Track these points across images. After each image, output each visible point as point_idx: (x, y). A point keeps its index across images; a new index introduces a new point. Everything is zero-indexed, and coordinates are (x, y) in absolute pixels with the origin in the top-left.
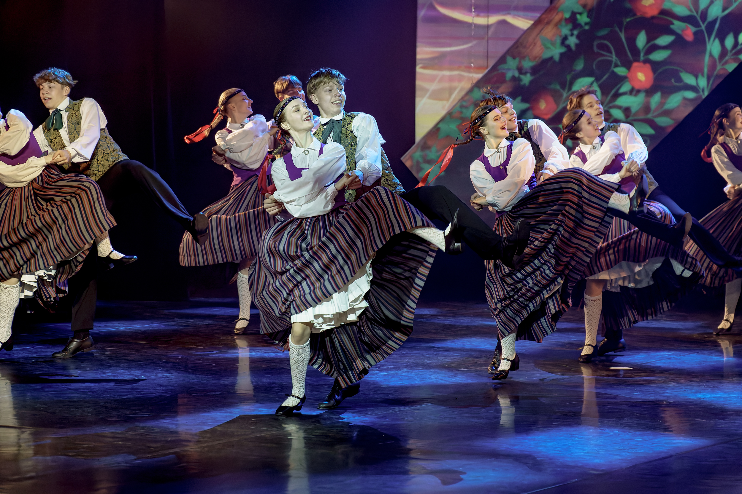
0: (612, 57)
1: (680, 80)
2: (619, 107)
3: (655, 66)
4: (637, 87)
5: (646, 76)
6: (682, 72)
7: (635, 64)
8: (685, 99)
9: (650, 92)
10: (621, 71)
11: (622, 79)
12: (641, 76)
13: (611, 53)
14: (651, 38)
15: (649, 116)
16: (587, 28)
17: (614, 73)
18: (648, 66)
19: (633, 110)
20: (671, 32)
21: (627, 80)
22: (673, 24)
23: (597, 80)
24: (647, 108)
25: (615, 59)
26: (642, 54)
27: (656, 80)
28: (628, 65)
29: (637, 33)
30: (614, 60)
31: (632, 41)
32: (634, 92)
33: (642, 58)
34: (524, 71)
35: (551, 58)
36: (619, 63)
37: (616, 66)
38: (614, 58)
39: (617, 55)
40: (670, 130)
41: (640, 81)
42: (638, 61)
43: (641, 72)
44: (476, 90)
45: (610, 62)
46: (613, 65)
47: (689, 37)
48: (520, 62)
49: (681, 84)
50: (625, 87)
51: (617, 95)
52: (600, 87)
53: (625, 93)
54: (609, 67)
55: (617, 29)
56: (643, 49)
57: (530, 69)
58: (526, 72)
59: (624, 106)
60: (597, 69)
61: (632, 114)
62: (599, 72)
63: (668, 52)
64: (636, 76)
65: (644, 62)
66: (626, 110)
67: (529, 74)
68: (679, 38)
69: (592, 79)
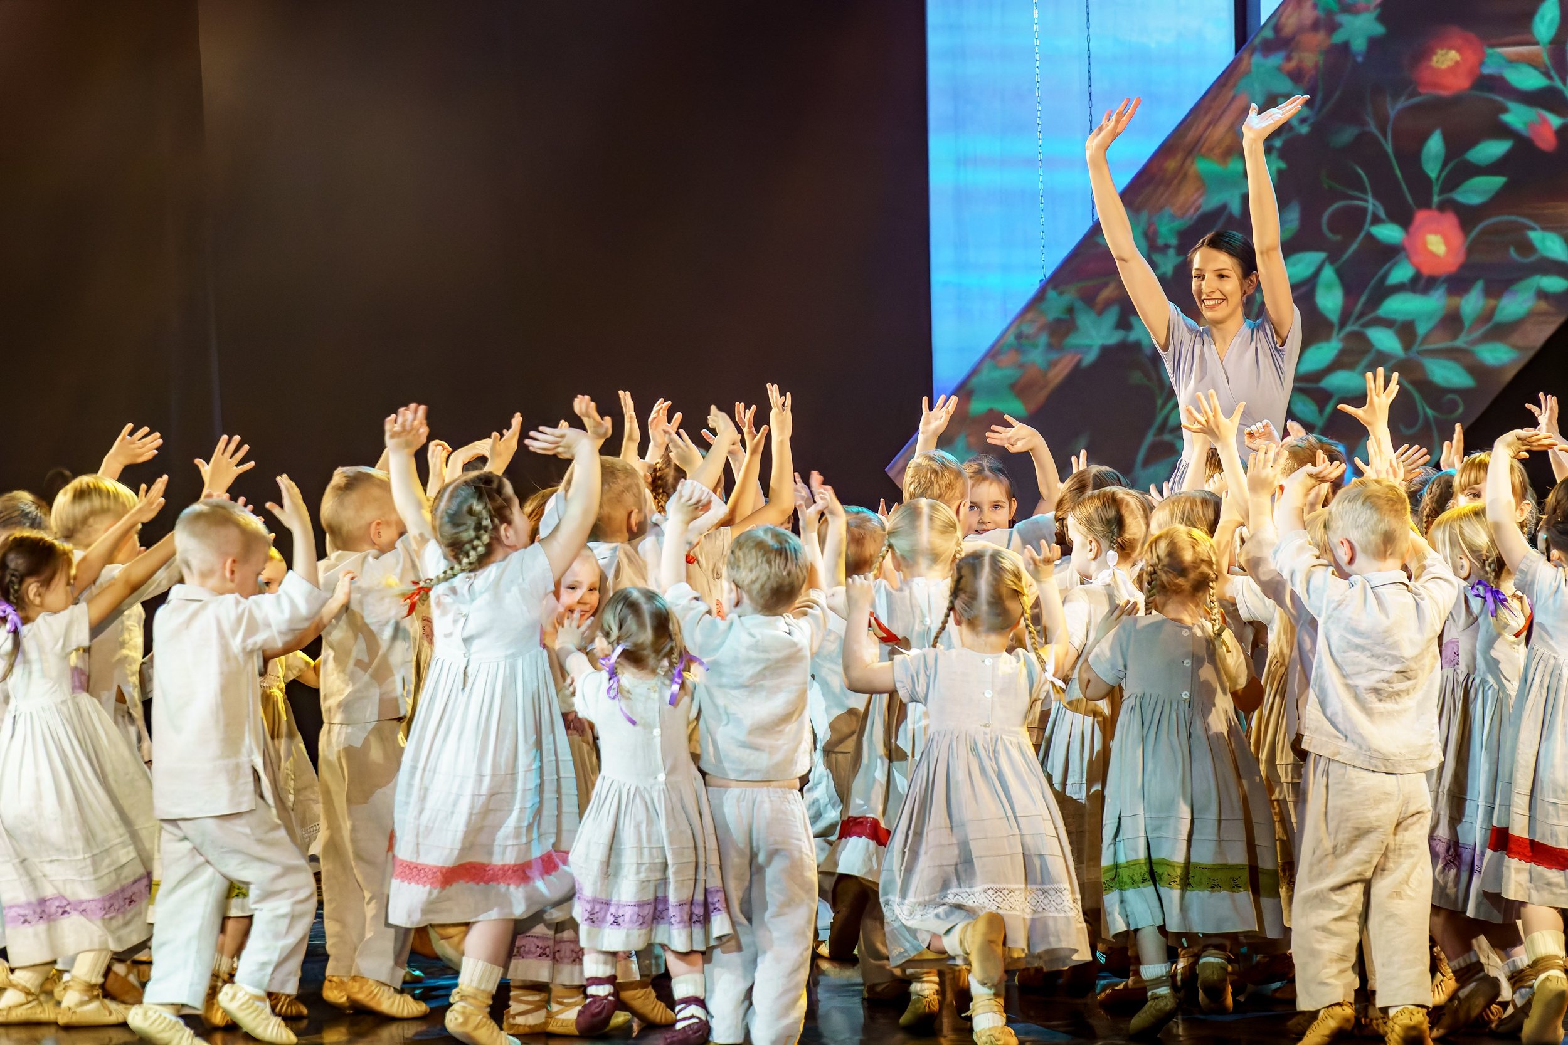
0: (1366, 201)
1: (1527, 247)
2: (1387, 323)
3: (1467, 217)
4: (1427, 271)
5: (1447, 243)
6: (1532, 229)
7: (1421, 216)
8: (1542, 295)
9: (1458, 284)
10: (1389, 233)
11: (1390, 253)
12: (1436, 244)
13: (1364, 191)
14: (1457, 146)
15: (1460, 342)
16: (1304, 129)
17: (1370, 237)
18: (1450, 221)
19: (1422, 329)
20: (1504, 131)
21: (1403, 254)
22: (1505, 110)
23: (1332, 259)
24: (1452, 321)
25: (1375, 206)
26: (1436, 189)
27: (1470, 251)
28: (1404, 220)
29: (1424, 137)
30: (1370, 208)
31: (1411, 157)
32: (1420, 284)
33: (1436, 199)
34: (1160, 242)
35: (1223, 208)
36: (1382, 213)
37: (1376, 220)
38: (1371, 204)
39: (1376, 196)
40: (1510, 375)
41: (1433, 255)
42: (1426, 204)
43: (1435, 232)
44: (1051, 294)
45: (1364, 211)
46: (1369, 217)
47: (1547, 142)
48: (1151, 224)
49: (1532, 259)
50: (1401, 273)
51: (1385, 292)
52: (1340, 274)
53: (1400, 288)
54: (1360, 225)
55: (1373, 128)
56: (1438, 178)
57: (1174, 241)
58: (1167, 246)
59: (1400, 318)
60: (1331, 230)
61: (1419, 339)
62: (1338, 238)
63: (1498, 181)
64: (1424, 244)
65: (1442, 207)
66: (1406, 330)
67: (1172, 252)
68: (1523, 144)
69: (1319, 256)
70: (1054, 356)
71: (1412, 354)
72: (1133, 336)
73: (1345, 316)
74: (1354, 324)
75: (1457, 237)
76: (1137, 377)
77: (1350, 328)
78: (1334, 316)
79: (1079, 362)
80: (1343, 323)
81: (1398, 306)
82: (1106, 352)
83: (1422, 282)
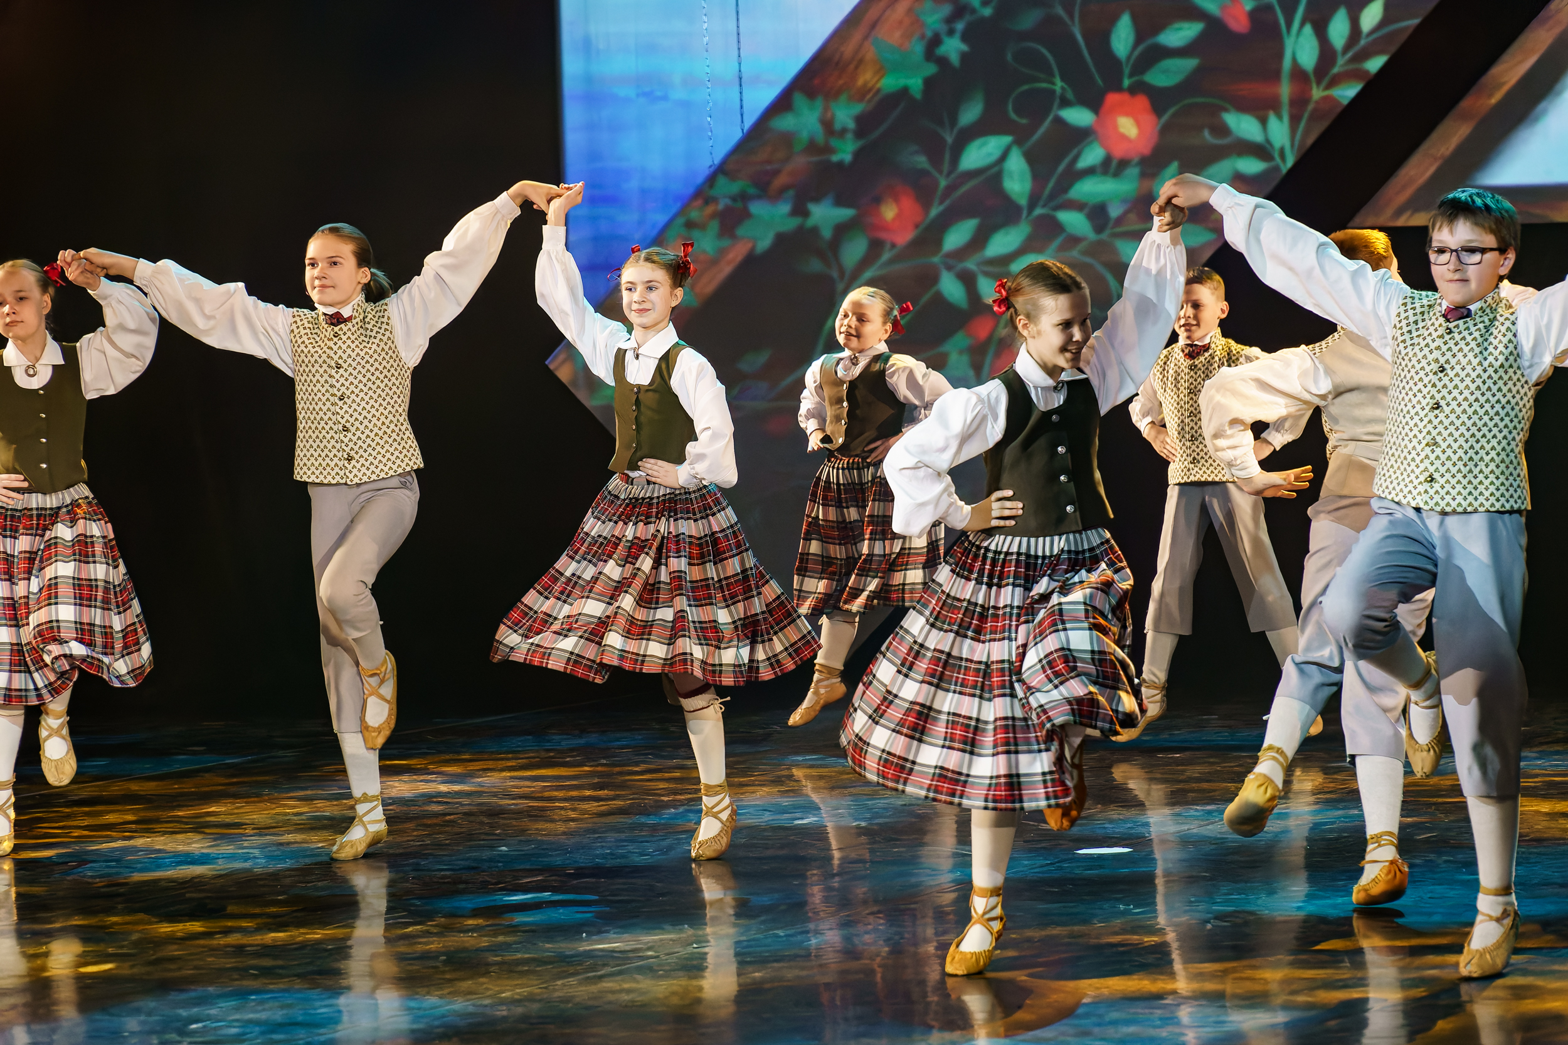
0: (1054, 84)
1: (1223, 130)
2: (1079, 206)
3: (1159, 99)
4: (1119, 152)
5: (1138, 123)
6: (1226, 110)
7: (1112, 98)
8: (1238, 177)
9: (1151, 166)
10: (1078, 116)
11: (1081, 136)
14: (1145, 29)
16: (986, 12)
17: (1059, 121)
18: (1142, 102)
19: (1114, 212)
20: (1196, 14)
21: (1093, 137)
23: (1018, 142)
25: (1062, 88)
26: (1127, 71)
27: (1165, 130)
28: (1094, 104)
29: (1114, 19)
30: (1059, 90)
31: (1100, 39)
32: (1111, 167)
33: (1126, 83)
34: (838, 126)
35: (903, 92)
36: (1070, 95)
37: (1065, 103)
38: (1059, 85)
39: (1062, 79)
40: (1206, 256)
41: (1124, 137)
42: (1119, 89)
43: (1127, 114)
44: (722, 181)
45: (1051, 93)
46: (1057, 102)
47: (1239, 22)
48: (826, 109)
49: (1227, 140)
50: (1092, 155)
51: (1075, 175)
52: (1031, 158)
53: (1090, 171)
54: (1047, 110)
55: (1060, 11)
56: (1129, 58)
57: (851, 125)
58: (843, 132)
59: (1093, 201)
60: (1017, 111)
61: (1111, 224)
62: (1024, 121)
63: (1190, 64)
64: (1115, 127)
65: (1133, 90)
66: (1097, 213)
67: (850, 136)
68: (1215, 27)
69: (1007, 139)
70: (726, 243)
71: (1104, 236)
72: (810, 222)
73: (1034, 199)
74: (1044, 206)
75: (1149, 119)
76: (815, 265)
77: (1038, 211)
78: (1023, 202)
79: (753, 249)
80: (1032, 205)
81: (1088, 189)
82: (781, 239)
83: (1114, 163)
